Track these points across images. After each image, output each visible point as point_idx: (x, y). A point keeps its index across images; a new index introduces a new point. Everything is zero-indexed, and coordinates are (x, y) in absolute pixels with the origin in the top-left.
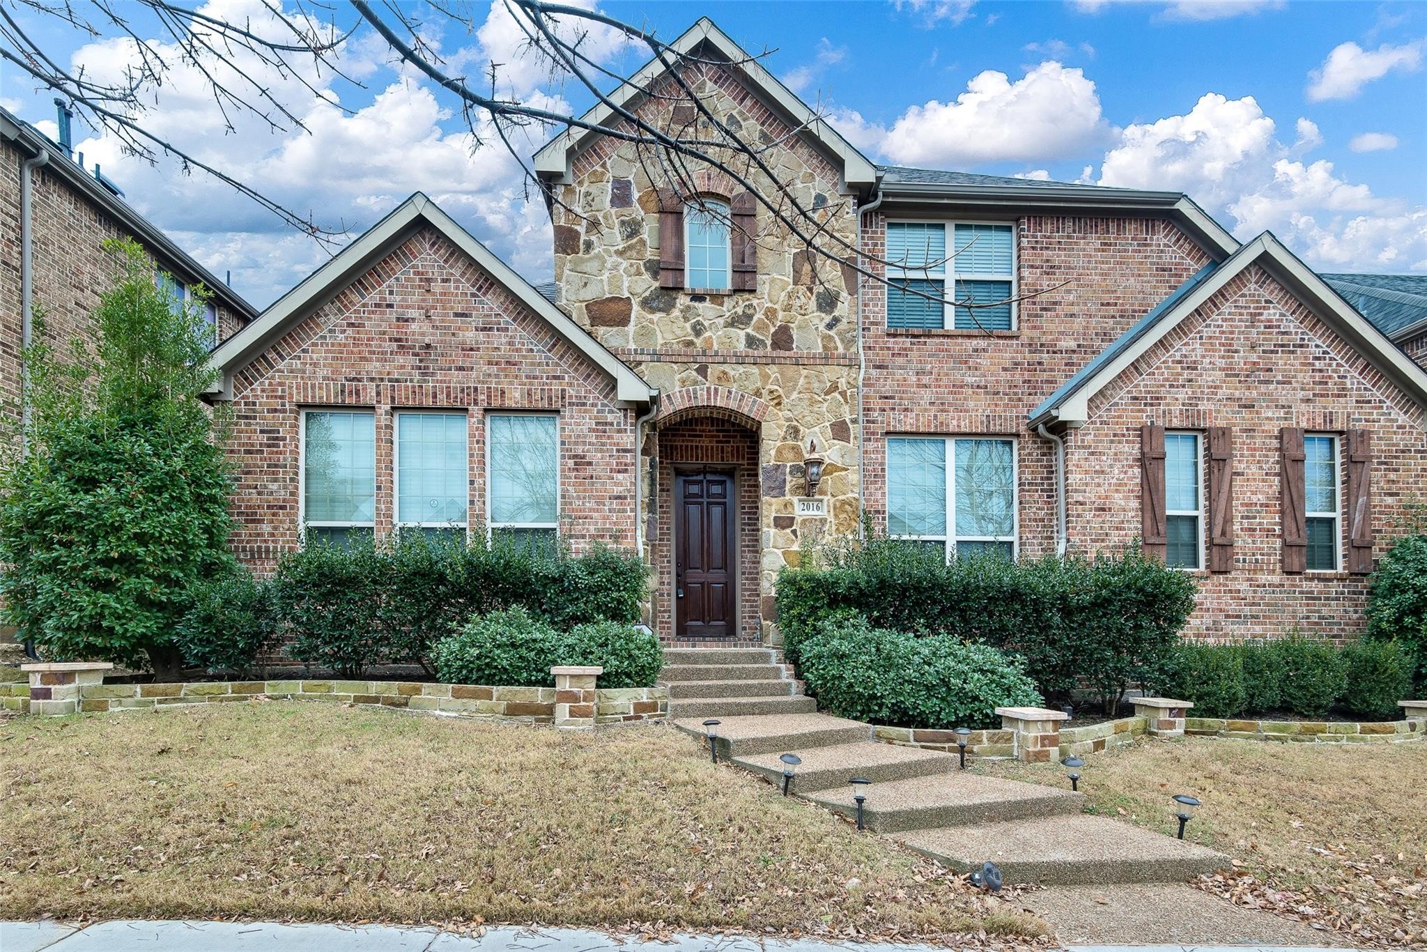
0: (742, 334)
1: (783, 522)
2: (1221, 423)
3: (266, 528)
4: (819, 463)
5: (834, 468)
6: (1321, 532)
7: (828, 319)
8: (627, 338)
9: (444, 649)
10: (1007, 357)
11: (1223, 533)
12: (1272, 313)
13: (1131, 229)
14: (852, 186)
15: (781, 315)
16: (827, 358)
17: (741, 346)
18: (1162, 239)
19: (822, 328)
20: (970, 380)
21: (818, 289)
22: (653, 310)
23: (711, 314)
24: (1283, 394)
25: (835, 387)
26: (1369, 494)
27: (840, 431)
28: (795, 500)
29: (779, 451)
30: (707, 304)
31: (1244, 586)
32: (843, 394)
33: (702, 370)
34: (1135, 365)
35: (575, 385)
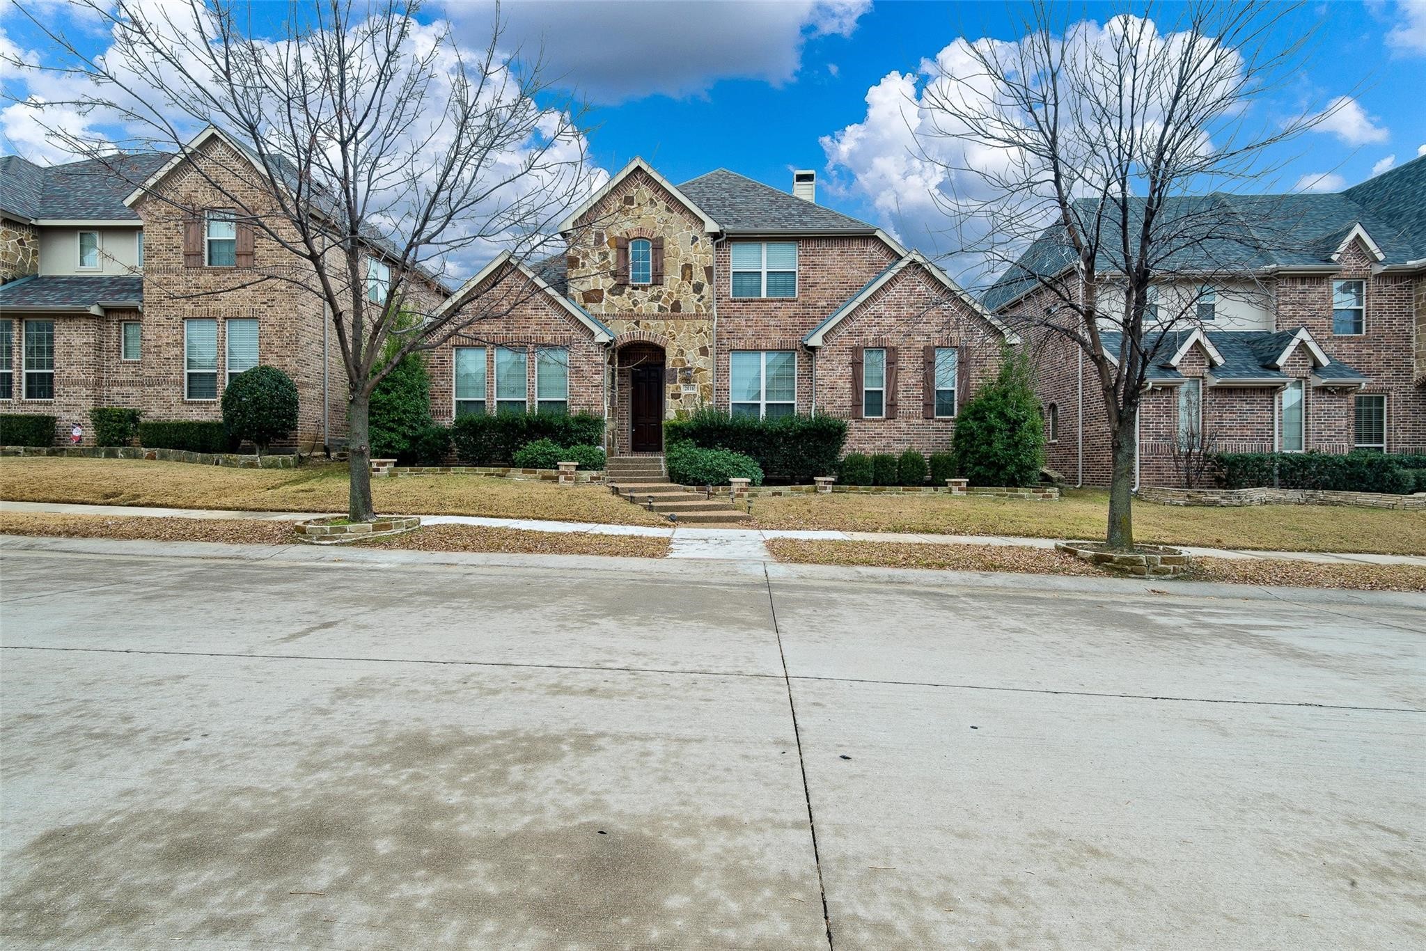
0: (656, 305)
1: (676, 396)
2: (894, 345)
3: (439, 401)
4: (690, 369)
5: (699, 370)
6: (948, 396)
7: (698, 296)
8: (601, 309)
9: (518, 455)
10: (791, 312)
11: (892, 399)
12: (921, 288)
13: (856, 245)
14: (710, 234)
15: (675, 295)
16: (697, 316)
17: (656, 311)
18: (871, 248)
19: (695, 301)
20: (772, 323)
21: (693, 282)
22: (614, 295)
23: (641, 296)
24: (926, 328)
25: (701, 330)
26: (969, 378)
27: (704, 351)
28: (682, 385)
29: (674, 362)
30: (640, 291)
31: (903, 425)
32: (705, 333)
33: (637, 323)
34: (850, 315)
35: (576, 334)
